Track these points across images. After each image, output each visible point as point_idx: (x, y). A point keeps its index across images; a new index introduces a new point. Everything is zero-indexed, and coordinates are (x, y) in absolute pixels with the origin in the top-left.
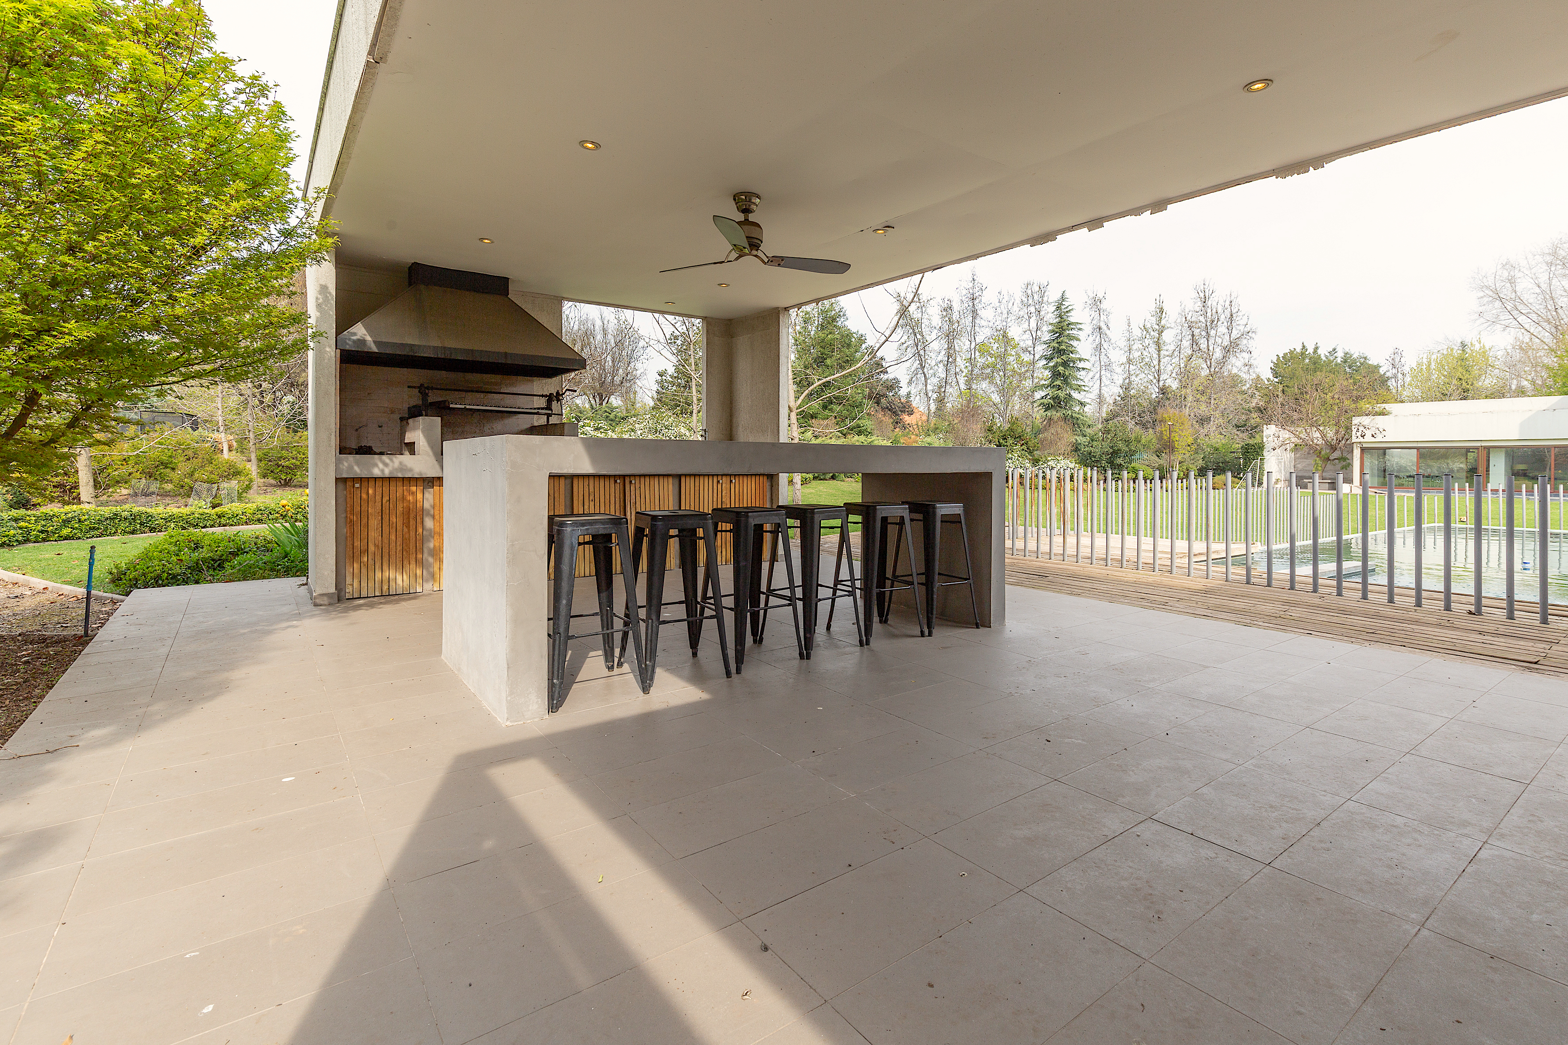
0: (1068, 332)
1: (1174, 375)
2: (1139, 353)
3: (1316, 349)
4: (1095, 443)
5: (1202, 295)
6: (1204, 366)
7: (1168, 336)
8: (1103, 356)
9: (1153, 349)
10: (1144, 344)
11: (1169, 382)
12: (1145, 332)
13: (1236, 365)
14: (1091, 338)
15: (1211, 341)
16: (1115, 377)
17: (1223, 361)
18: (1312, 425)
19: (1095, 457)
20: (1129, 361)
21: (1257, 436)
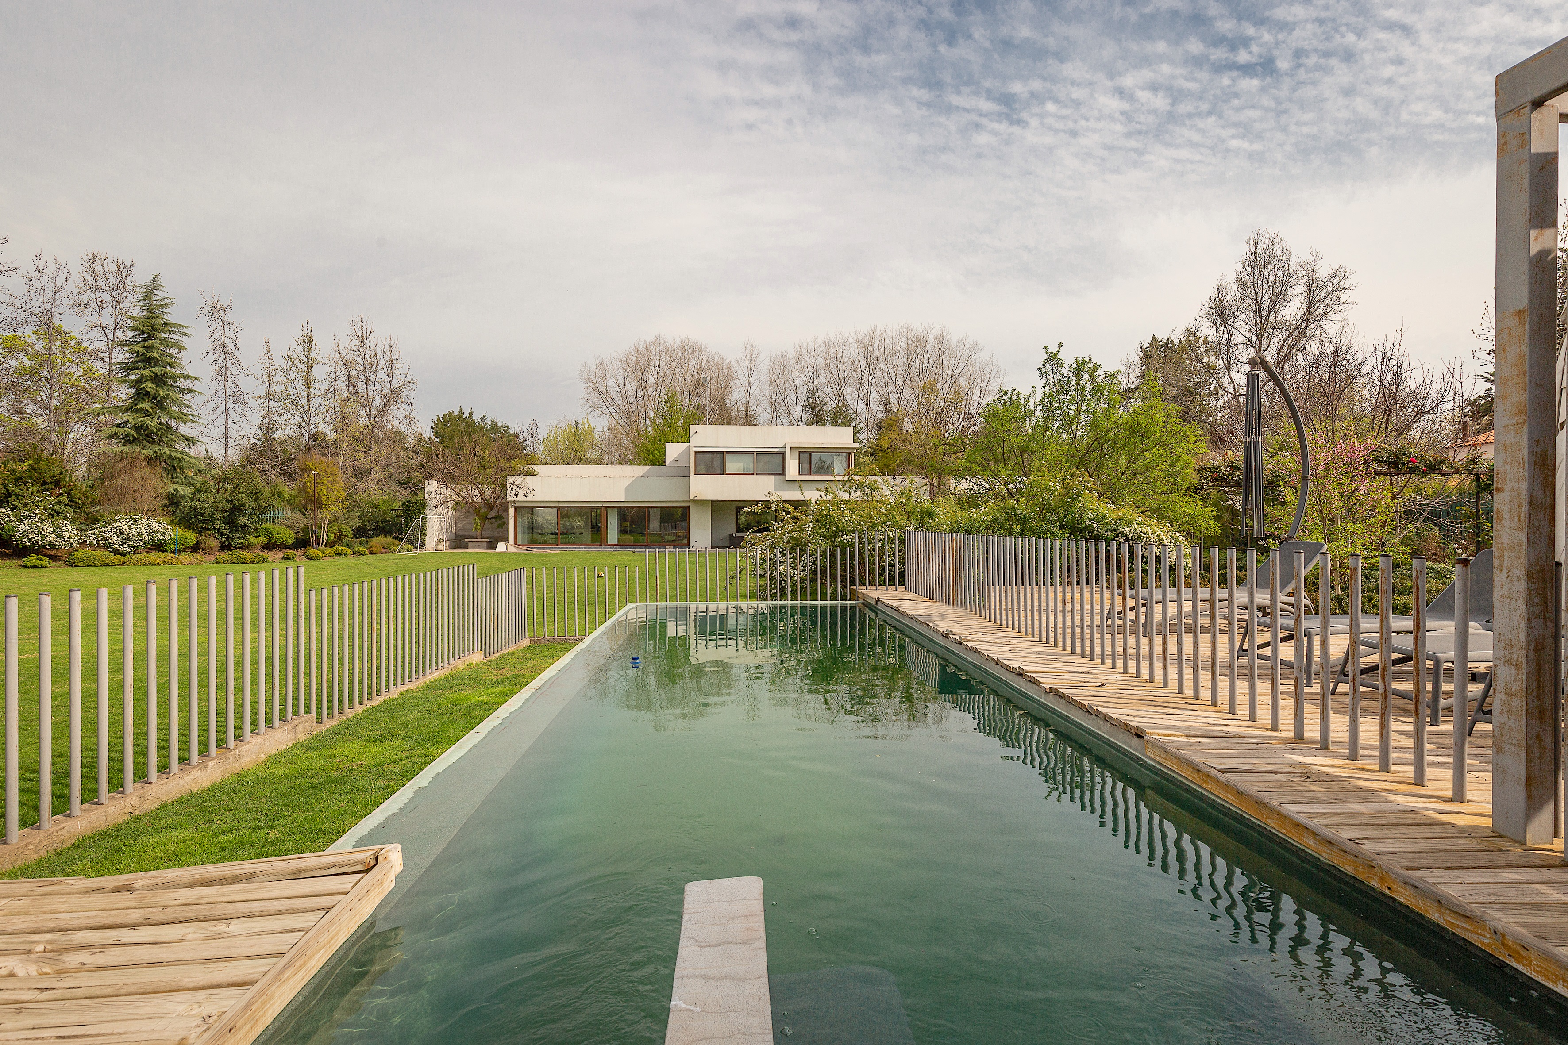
0: (163, 335)
1: (328, 419)
2: (283, 388)
3: (471, 414)
4: (203, 496)
5: (359, 333)
6: (363, 413)
7: (320, 372)
8: (229, 384)
9: (300, 384)
10: (288, 377)
11: (322, 427)
12: (289, 364)
13: (396, 417)
14: (211, 358)
15: (371, 387)
16: (249, 413)
17: (383, 412)
18: (471, 483)
19: (202, 515)
20: (269, 394)
21: (420, 495)
